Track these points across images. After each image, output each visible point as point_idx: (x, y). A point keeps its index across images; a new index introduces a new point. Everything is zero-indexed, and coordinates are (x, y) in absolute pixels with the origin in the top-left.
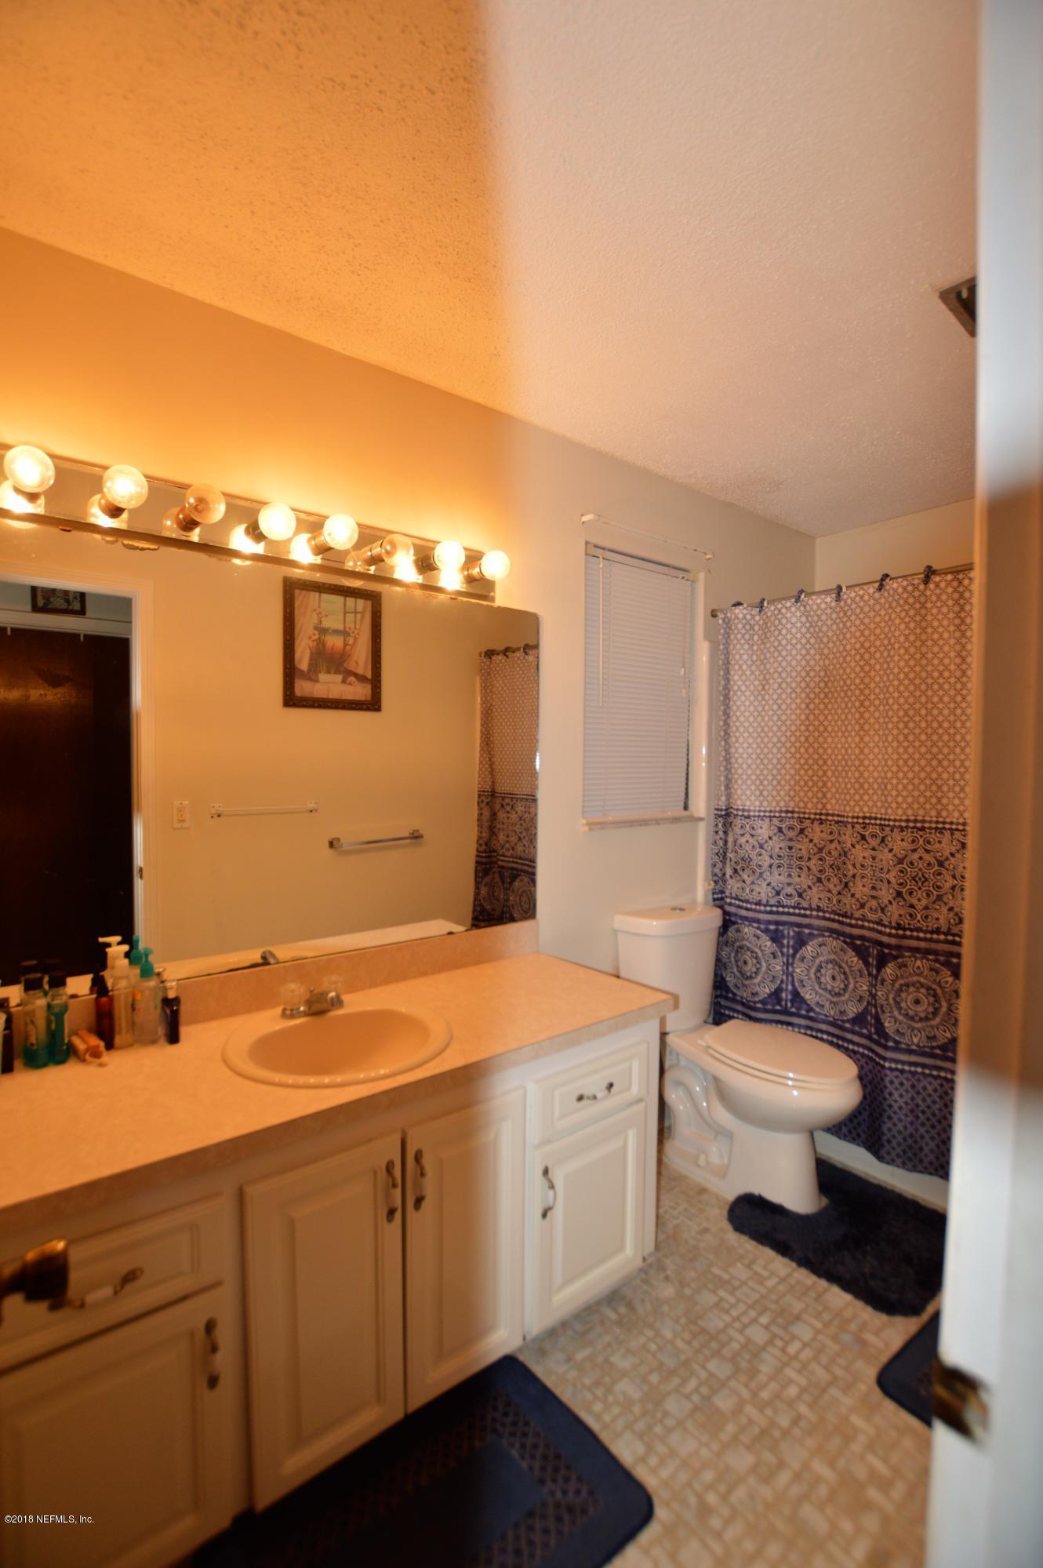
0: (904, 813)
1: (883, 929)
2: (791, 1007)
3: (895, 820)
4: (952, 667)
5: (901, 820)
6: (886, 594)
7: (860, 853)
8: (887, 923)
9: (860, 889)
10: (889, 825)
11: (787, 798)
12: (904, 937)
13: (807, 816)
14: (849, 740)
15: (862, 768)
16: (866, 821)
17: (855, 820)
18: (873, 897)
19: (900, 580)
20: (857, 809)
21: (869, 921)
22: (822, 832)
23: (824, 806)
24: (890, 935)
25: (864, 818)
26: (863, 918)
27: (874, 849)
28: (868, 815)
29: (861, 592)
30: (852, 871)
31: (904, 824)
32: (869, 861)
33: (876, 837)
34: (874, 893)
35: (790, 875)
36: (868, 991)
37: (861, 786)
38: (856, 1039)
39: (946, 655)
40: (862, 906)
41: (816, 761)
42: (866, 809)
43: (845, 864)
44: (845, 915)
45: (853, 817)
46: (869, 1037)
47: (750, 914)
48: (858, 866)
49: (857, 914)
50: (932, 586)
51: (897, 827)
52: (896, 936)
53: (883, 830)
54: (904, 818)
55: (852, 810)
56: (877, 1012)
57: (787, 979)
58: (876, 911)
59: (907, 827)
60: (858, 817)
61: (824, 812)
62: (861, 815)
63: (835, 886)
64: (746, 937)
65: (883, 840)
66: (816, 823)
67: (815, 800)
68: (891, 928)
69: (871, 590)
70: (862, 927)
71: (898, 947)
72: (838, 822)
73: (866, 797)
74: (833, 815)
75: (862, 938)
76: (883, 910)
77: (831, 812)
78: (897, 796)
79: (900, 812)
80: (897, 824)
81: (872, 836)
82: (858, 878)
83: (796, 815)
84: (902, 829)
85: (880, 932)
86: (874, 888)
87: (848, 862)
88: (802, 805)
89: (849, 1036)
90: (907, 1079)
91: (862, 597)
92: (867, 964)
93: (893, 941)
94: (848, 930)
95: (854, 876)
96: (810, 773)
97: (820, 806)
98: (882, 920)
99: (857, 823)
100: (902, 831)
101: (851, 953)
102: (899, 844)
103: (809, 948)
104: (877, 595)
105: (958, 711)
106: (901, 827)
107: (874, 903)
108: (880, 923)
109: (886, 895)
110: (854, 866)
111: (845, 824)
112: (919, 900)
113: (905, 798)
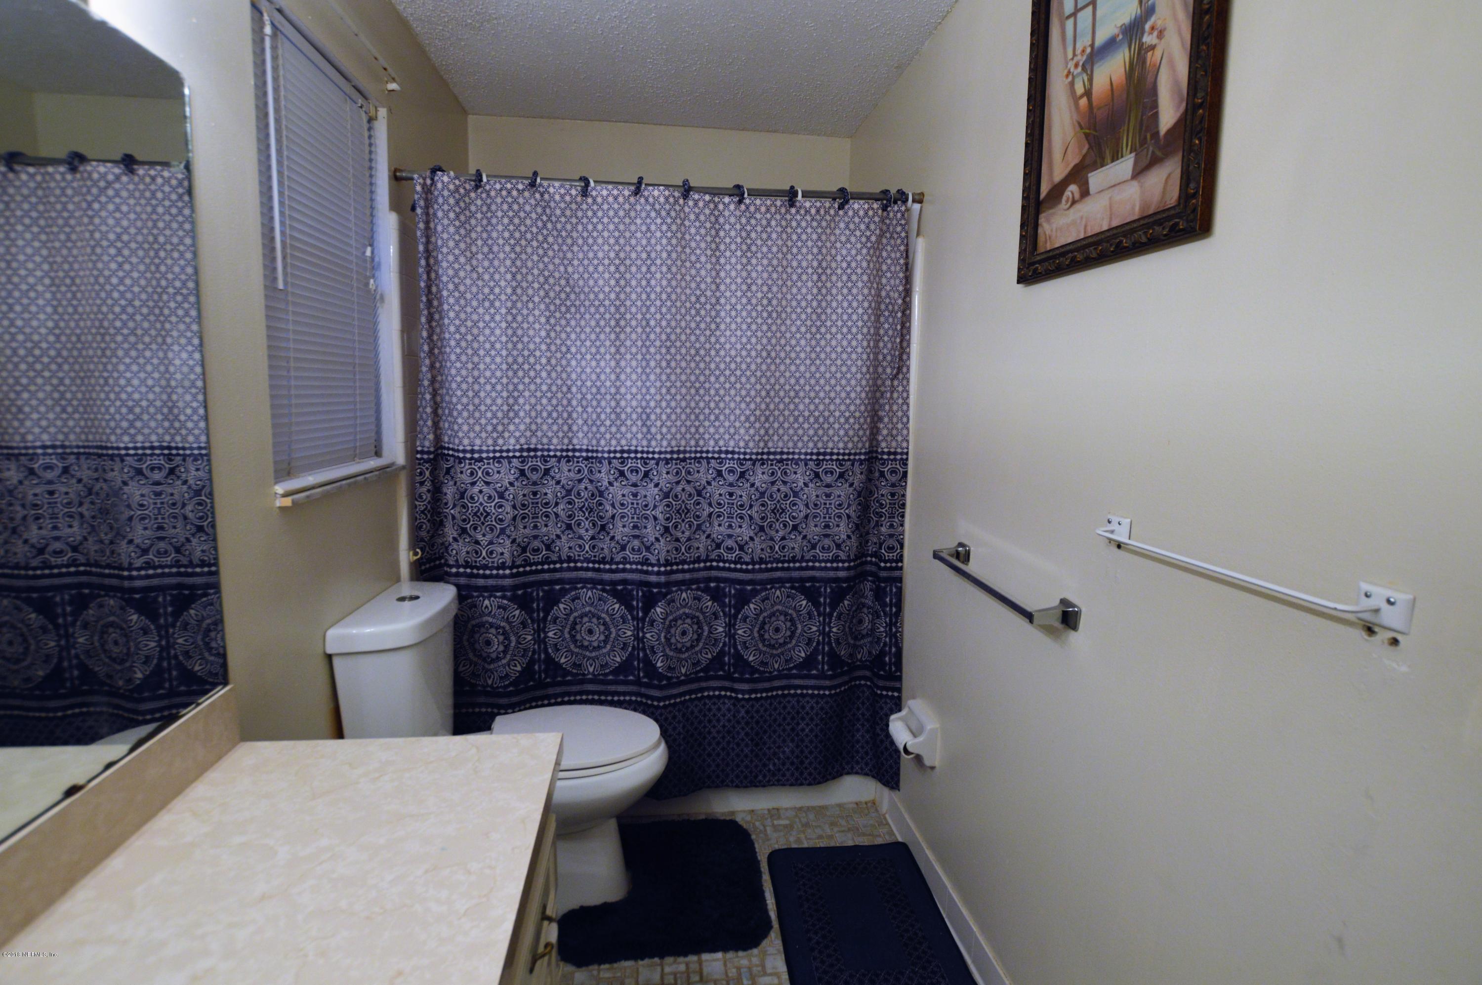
0: (669, 444)
1: (650, 568)
2: (546, 678)
3: (660, 453)
4: (709, 293)
5: (666, 452)
6: (642, 200)
7: (618, 491)
8: (654, 562)
9: (620, 531)
10: (653, 458)
11: (528, 434)
12: (672, 572)
13: (552, 453)
14: (602, 364)
15: (618, 397)
16: (624, 456)
17: (612, 455)
18: (636, 537)
19: (662, 188)
20: (614, 442)
21: (631, 563)
22: (569, 471)
23: (570, 442)
24: (659, 573)
25: (622, 452)
26: (625, 561)
27: (635, 485)
28: (626, 448)
29: (615, 192)
30: (611, 511)
31: (668, 456)
32: (629, 499)
33: (637, 472)
34: (636, 532)
35: (535, 527)
36: (633, 635)
37: (618, 416)
38: (621, 688)
39: (703, 280)
40: (623, 548)
41: (559, 388)
42: (623, 442)
43: (601, 504)
44: (603, 561)
45: (609, 452)
46: (638, 682)
47: (491, 582)
48: (617, 505)
49: (618, 558)
50: (691, 203)
51: (662, 460)
52: (666, 573)
53: (646, 464)
54: (669, 449)
55: (607, 444)
56: (646, 655)
57: (539, 647)
58: (639, 550)
59: (672, 459)
60: (615, 452)
61: (570, 447)
62: (619, 448)
63: (587, 530)
64: (486, 611)
65: (646, 474)
66: (563, 461)
67: (561, 434)
68: (660, 566)
69: (627, 193)
70: (624, 570)
71: (668, 584)
72: (587, 458)
73: (623, 429)
74: (580, 450)
75: (624, 582)
76: (648, 549)
77: (578, 447)
78: (661, 426)
79: (665, 443)
80: (662, 456)
81: (632, 471)
82: (617, 518)
83: (539, 453)
84: (667, 461)
85: (647, 572)
86: (635, 527)
87: (604, 501)
88: (545, 440)
89: (613, 688)
90: (679, 710)
91: (616, 198)
92: (630, 608)
93: (663, 579)
94: (607, 576)
95: (613, 517)
96: (554, 402)
97: (566, 441)
98: (647, 559)
99: (615, 458)
100: (667, 463)
101: (612, 600)
102: (664, 477)
103: (561, 606)
104: (632, 199)
105: (713, 340)
106: (666, 459)
107: (636, 543)
108: (645, 562)
109: (651, 532)
110: (613, 505)
111: (600, 460)
112: (683, 533)
113: (669, 428)
